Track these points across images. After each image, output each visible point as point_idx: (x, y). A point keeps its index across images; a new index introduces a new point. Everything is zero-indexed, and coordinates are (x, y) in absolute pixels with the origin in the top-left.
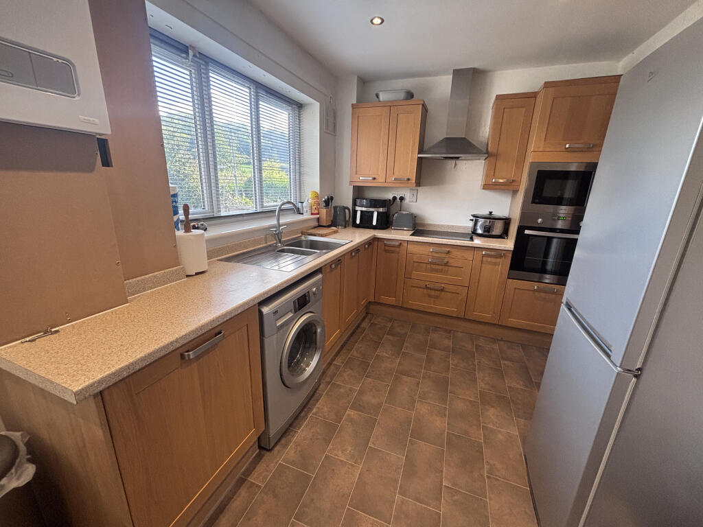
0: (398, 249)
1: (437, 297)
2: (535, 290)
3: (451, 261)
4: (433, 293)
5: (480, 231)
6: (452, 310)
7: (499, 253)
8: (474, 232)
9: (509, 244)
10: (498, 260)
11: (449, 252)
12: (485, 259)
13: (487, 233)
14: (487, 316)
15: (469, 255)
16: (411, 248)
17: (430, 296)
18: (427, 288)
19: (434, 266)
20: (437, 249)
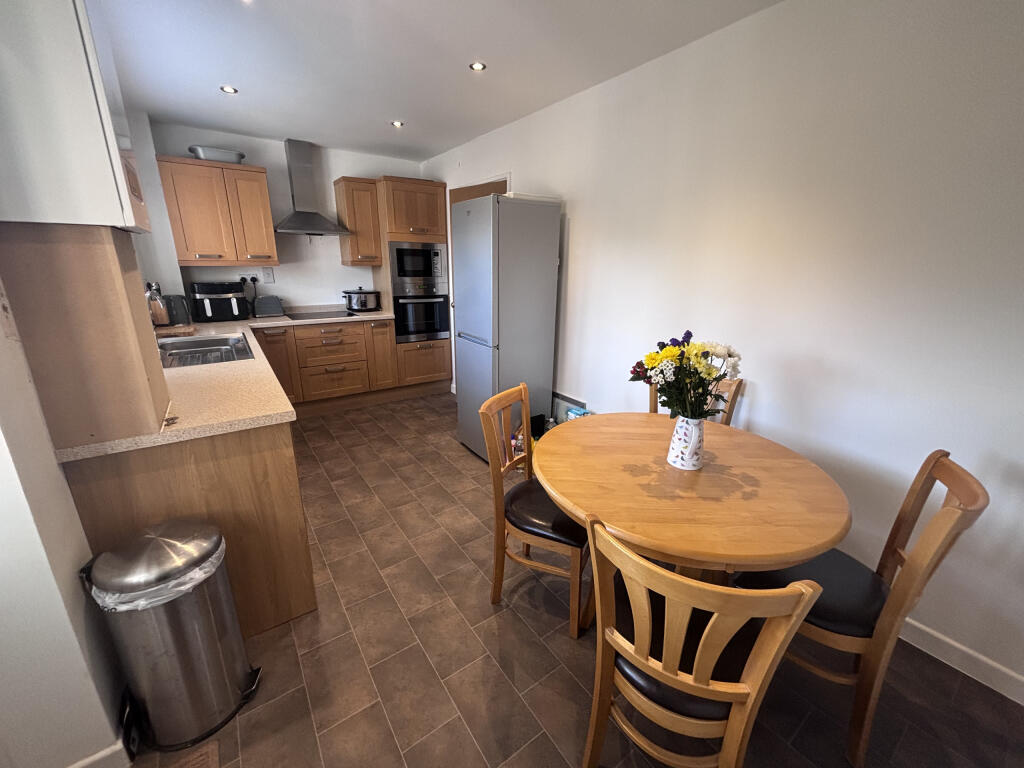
0: (282, 338)
1: (340, 379)
2: (419, 349)
3: (345, 338)
4: (335, 376)
5: (356, 307)
6: (358, 387)
7: (382, 324)
8: (350, 308)
9: (388, 314)
10: (385, 330)
11: (340, 331)
12: (374, 330)
13: (364, 308)
14: (389, 382)
15: (359, 330)
16: (299, 333)
17: (333, 380)
18: (327, 372)
19: (328, 348)
20: (328, 329)
